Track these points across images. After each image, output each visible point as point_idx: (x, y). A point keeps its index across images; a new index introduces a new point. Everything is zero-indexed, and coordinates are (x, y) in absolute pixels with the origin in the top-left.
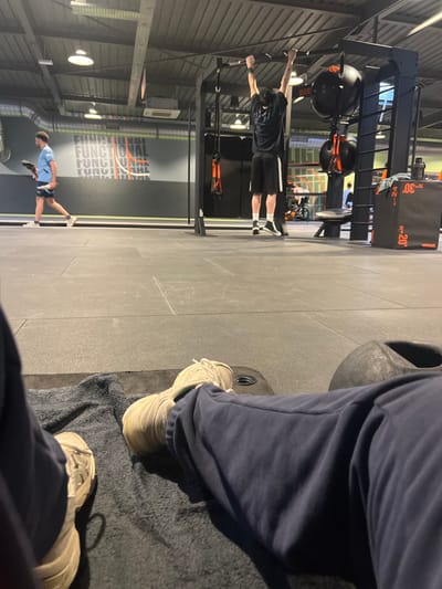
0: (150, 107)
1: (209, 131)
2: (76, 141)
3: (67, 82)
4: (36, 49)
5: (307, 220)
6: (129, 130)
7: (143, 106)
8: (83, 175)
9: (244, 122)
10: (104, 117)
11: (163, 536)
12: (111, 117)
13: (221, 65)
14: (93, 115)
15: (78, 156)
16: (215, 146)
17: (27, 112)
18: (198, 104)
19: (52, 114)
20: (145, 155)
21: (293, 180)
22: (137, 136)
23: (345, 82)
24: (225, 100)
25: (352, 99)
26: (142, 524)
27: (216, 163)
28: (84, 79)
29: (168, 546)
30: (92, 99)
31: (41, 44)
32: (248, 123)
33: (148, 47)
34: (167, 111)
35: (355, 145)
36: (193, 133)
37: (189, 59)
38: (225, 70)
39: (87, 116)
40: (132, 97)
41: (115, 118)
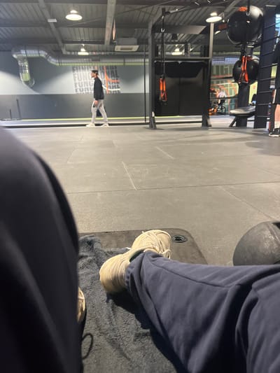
0: (119, 45)
1: (157, 59)
2: (74, 70)
3: (66, 32)
4: (46, 12)
5: (225, 114)
6: (106, 61)
7: (115, 44)
8: (79, 92)
9: (181, 50)
10: (90, 53)
11: (126, 352)
12: (94, 53)
13: (165, 13)
14: (83, 52)
15: (75, 80)
16: (161, 69)
17: (43, 54)
18: (150, 41)
19: (58, 54)
20: (117, 77)
21: (215, 87)
22: (112, 64)
23: (251, 18)
24: (168, 36)
25: (256, 29)
26: (113, 342)
27: (162, 81)
28: (77, 29)
29: (129, 359)
30: (82, 42)
31: (49, 8)
32: (184, 51)
33: (117, 4)
34: (130, 47)
35: (258, 62)
36: (147, 60)
37: (144, 10)
38: (167, 16)
39: (79, 53)
40: (107, 39)
41: (97, 54)
